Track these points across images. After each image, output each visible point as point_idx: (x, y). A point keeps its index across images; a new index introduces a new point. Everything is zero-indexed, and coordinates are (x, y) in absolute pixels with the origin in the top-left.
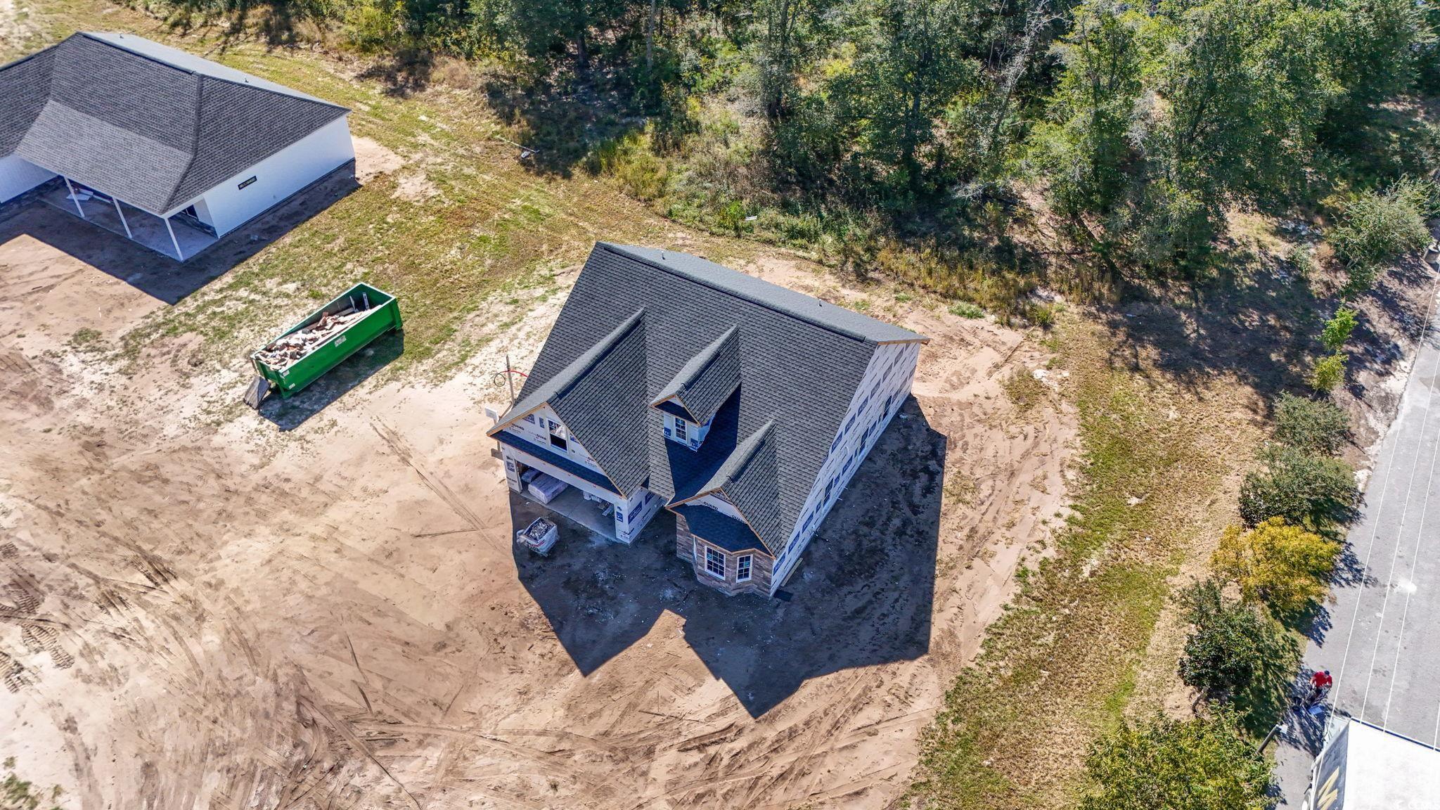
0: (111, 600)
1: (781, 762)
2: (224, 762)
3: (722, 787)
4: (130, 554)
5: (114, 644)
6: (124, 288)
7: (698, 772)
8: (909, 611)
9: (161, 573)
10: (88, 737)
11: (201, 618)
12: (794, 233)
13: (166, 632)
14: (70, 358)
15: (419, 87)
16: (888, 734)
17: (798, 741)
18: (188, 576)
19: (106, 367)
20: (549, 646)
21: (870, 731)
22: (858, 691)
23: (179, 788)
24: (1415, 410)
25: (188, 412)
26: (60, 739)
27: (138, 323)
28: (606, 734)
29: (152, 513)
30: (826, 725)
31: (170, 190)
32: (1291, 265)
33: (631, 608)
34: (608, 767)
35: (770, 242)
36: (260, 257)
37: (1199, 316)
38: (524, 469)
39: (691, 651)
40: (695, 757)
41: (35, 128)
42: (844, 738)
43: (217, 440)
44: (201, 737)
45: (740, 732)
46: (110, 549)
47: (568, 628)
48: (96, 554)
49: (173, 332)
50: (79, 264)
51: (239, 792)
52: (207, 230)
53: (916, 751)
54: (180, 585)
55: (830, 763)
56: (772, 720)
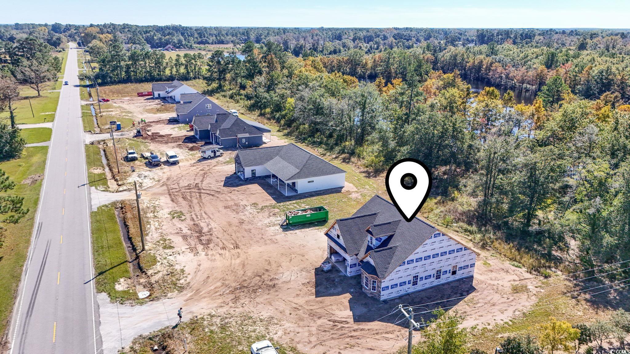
0: (224, 248)
1: (354, 334)
2: (223, 282)
3: (332, 332)
4: (233, 242)
5: (218, 255)
6: (270, 198)
7: (329, 326)
9: (237, 247)
10: (201, 268)
11: (238, 257)
12: (466, 230)
13: (230, 257)
14: (249, 207)
15: (375, 177)
16: (392, 342)
18: (242, 249)
19: (255, 210)
20: (312, 289)
21: (387, 339)
22: (391, 330)
23: (211, 283)
25: (265, 222)
26: (196, 266)
27: (268, 204)
28: (312, 310)
29: (243, 237)
30: (375, 332)
31: (290, 177)
33: (340, 289)
34: (307, 316)
35: (457, 232)
36: (305, 200)
38: (331, 248)
39: (348, 303)
40: (331, 323)
41: (271, 161)
42: (377, 337)
43: (267, 229)
44: (222, 276)
45: (348, 323)
46: (230, 240)
47: (319, 287)
48: (226, 240)
49: (274, 208)
50: (264, 191)
51: (222, 288)
52: (296, 191)
53: (398, 349)
54: (238, 250)
55: (368, 340)
56: (359, 325)
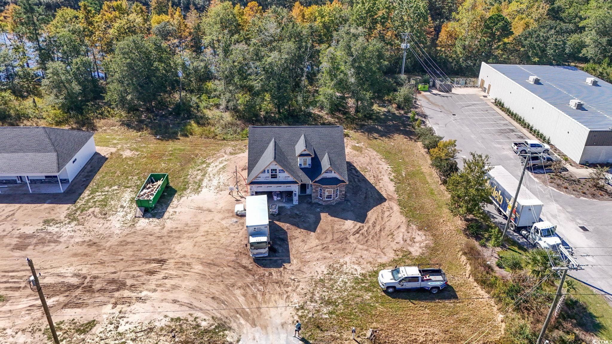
0: (151, 272)
1: (378, 228)
2: (236, 287)
3: (370, 237)
4: (143, 261)
5: (166, 281)
6: (48, 205)
7: (361, 237)
8: (376, 194)
9: (161, 261)
10: (185, 301)
11: (189, 265)
13: (180, 271)
14: (50, 228)
16: (394, 215)
17: (377, 223)
18: (171, 258)
19: (69, 226)
20: (299, 231)
21: (390, 216)
22: (380, 210)
23: (229, 297)
24: (437, 129)
25: (118, 226)
26: (176, 305)
27: (67, 212)
28: (333, 240)
29: (138, 251)
30: (380, 219)
32: (389, 111)
33: (312, 216)
34: (340, 245)
36: (93, 184)
37: (380, 126)
39: (335, 218)
40: (358, 235)
42: (386, 219)
43: (138, 228)
44: (222, 286)
45: (363, 227)
46: (134, 263)
47: (300, 226)
48: (131, 266)
49: (84, 210)
53: (402, 216)
54: (172, 261)
55: (387, 224)
56: (368, 222)
